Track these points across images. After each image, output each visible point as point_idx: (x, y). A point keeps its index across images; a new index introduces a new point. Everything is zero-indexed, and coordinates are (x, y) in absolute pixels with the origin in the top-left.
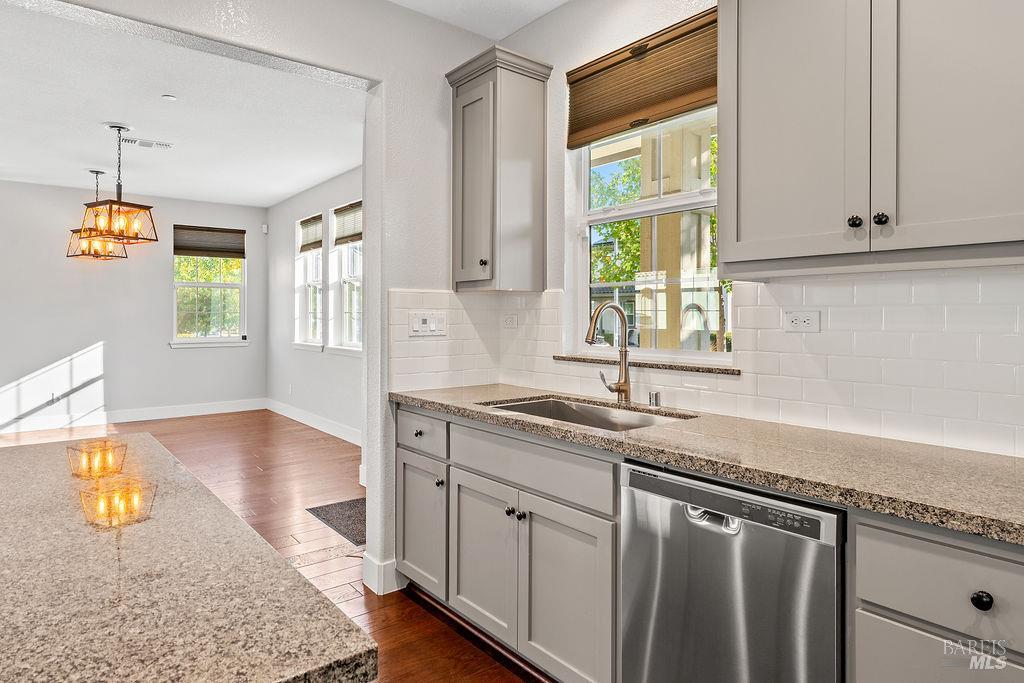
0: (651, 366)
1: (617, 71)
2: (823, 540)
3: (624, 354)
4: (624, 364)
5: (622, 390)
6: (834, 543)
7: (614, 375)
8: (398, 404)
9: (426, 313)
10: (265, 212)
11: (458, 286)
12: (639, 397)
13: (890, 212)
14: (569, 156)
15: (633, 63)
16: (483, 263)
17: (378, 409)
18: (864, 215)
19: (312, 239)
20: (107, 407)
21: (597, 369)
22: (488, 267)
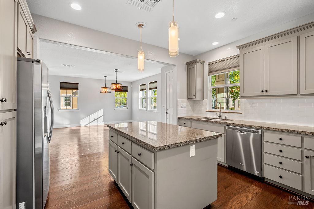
0: (226, 112)
1: (218, 63)
2: (259, 134)
3: (220, 110)
4: (220, 112)
5: (220, 116)
6: (261, 134)
7: (218, 114)
8: (179, 119)
9: (183, 104)
10: (131, 83)
11: (188, 99)
12: (223, 117)
13: (268, 90)
14: (208, 77)
15: (221, 62)
16: (194, 95)
17: (176, 120)
18: (264, 90)
19: (143, 88)
20: (104, 121)
21: (216, 113)
22: (195, 96)
